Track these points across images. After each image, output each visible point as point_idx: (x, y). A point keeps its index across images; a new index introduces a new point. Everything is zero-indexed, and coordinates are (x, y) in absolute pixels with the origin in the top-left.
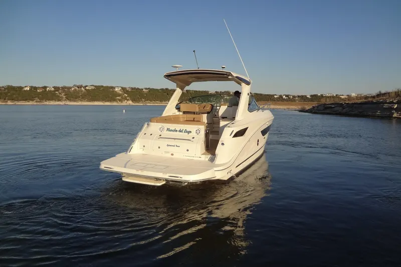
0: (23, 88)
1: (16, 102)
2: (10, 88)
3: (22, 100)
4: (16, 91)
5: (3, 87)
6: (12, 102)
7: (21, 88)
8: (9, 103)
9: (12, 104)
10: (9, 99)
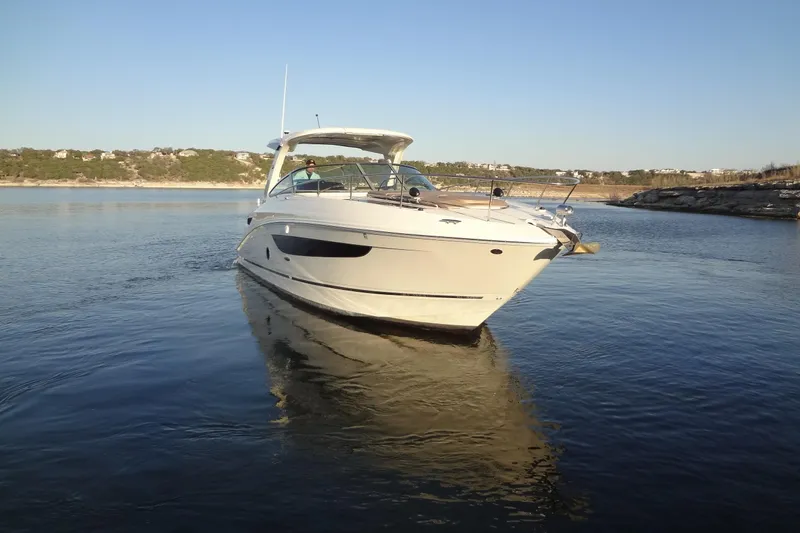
0: (54, 153)
1: (40, 181)
2: (29, 154)
3: (52, 178)
4: (41, 159)
5: (14, 152)
6: (32, 182)
7: (49, 153)
8: (27, 183)
9: (33, 185)
10: (25, 176)
